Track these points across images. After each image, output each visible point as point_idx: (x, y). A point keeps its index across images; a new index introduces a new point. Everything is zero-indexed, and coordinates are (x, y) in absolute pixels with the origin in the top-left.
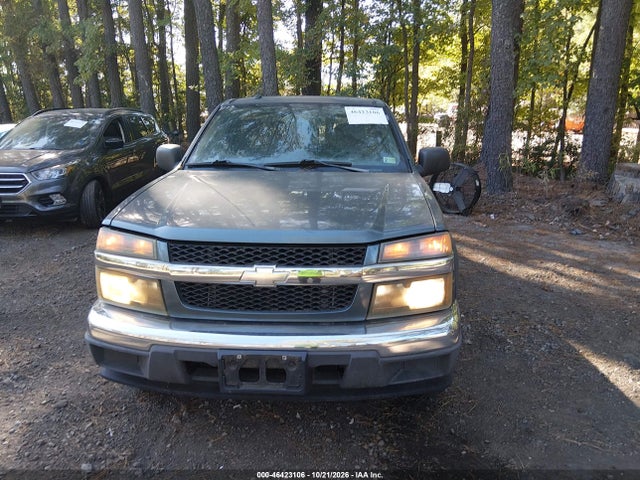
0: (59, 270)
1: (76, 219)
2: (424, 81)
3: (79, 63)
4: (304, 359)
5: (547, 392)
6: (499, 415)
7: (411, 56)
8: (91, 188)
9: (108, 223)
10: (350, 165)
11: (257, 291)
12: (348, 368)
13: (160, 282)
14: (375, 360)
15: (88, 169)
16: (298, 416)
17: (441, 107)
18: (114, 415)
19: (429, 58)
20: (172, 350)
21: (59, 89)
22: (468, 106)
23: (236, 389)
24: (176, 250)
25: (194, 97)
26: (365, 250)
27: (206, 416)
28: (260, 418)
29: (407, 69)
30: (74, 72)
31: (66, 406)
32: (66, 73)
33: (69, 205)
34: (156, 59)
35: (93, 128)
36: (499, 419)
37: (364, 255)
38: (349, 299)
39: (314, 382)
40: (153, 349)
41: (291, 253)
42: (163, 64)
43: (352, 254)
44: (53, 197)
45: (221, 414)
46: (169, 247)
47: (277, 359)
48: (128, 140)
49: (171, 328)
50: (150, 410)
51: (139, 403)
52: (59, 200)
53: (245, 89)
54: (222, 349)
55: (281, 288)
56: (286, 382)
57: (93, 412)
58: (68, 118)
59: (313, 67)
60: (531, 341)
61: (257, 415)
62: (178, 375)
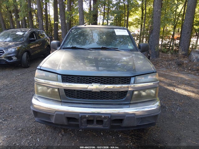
0: (16, 82)
1: (20, 65)
2: (130, 22)
3: (19, 14)
4: (110, 117)
5: (182, 125)
6: (168, 133)
7: (126, 14)
8: (25, 55)
9: (39, 68)
10: (117, 49)
11: (93, 93)
12: (125, 120)
13: (58, 89)
14: (134, 117)
15: (24, 48)
16: (102, 134)
17: (133, 31)
18: (39, 133)
19: (131, 15)
20: (63, 113)
21: (12, 22)
22: (144, 30)
23: (85, 127)
24: (64, 78)
25: (56, 25)
26: (130, 79)
27: (71, 134)
28: (89, 134)
29: (125, 18)
30: (17, 17)
31: (22, 130)
32: (14, 17)
33: (18, 60)
34: (44, 13)
35: (25, 35)
36: (168, 135)
37: (130, 81)
38: (125, 96)
39: (112, 124)
40: (56, 113)
41: (105, 80)
42: (46, 15)
43: (126, 80)
44: (13, 57)
45: (75, 133)
46: (62, 77)
47: (100, 117)
48: (37, 39)
49: (62, 105)
50: (51, 132)
51: (47, 129)
52: (15, 59)
53: (73, 24)
54: (81, 113)
55: (101, 92)
56: (103, 125)
57: (31, 132)
58: (17, 31)
59: (95, 17)
60: (173, 107)
61: (88, 134)
62: (65, 122)
